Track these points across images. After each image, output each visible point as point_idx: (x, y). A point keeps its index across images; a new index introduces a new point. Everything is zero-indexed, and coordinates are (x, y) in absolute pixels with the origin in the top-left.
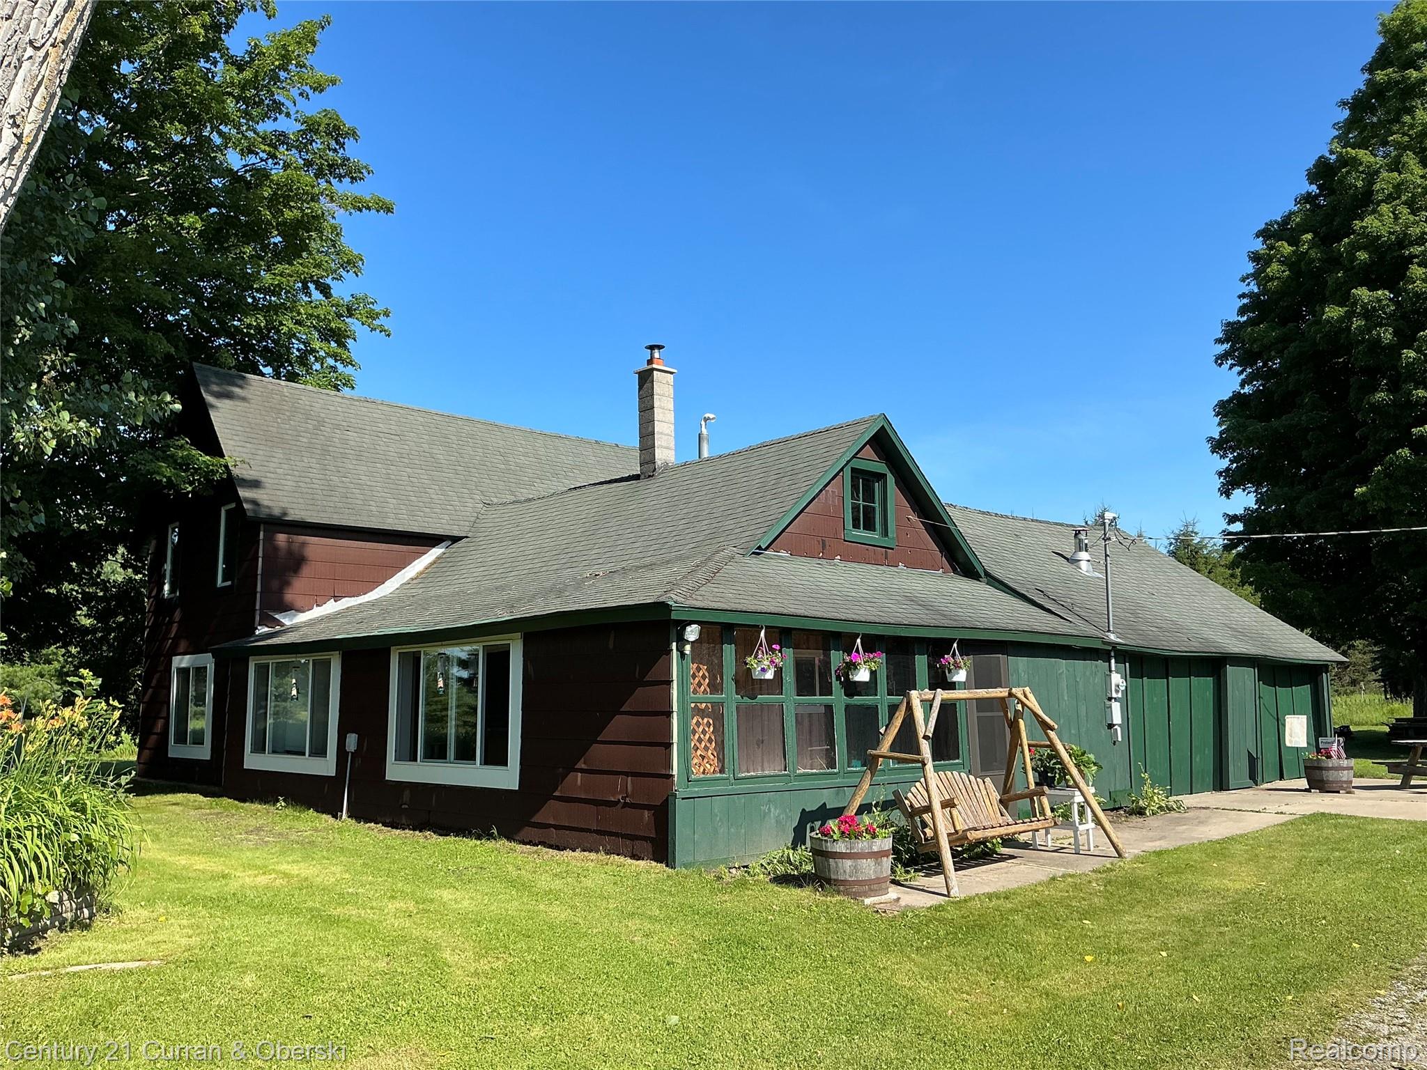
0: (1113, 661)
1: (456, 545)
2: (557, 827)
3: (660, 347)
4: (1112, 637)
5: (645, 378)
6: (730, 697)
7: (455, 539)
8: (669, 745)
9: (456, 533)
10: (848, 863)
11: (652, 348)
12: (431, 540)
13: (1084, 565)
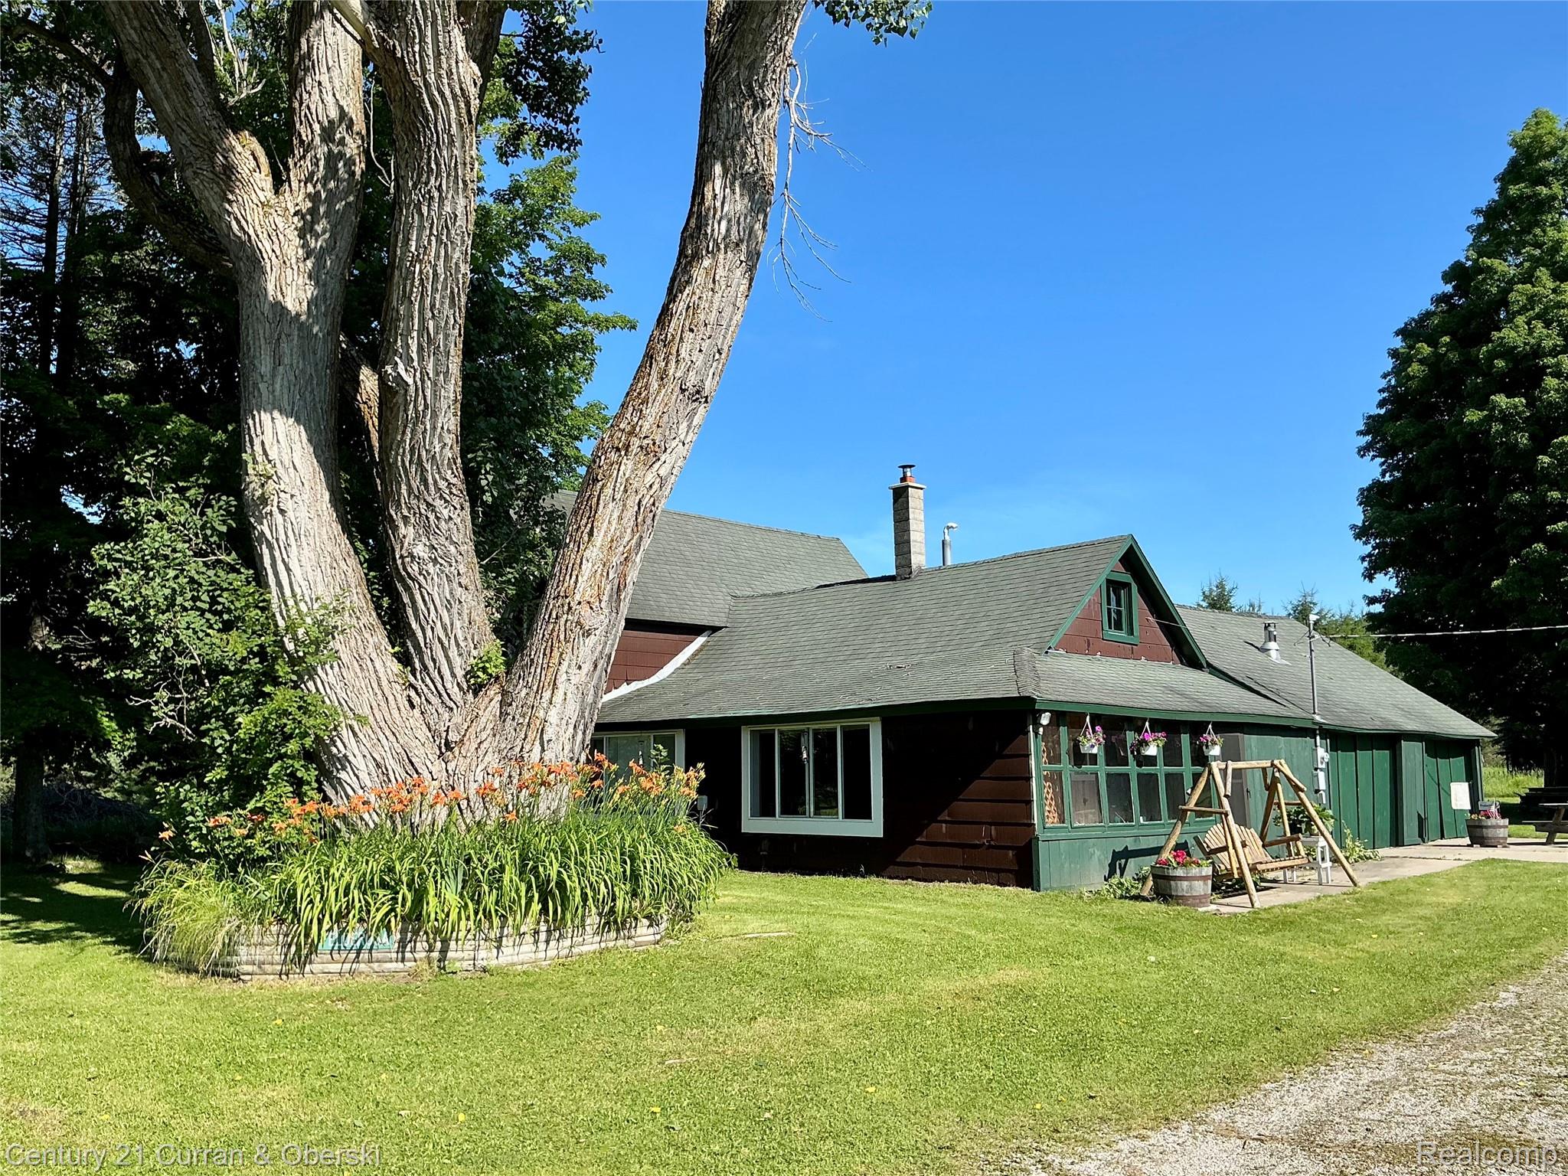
0: (1318, 738)
1: (718, 634)
2: (924, 865)
3: (910, 466)
4: (1318, 718)
5: (900, 495)
6: (1066, 766)
7: (715, 629)
8: (1030, 802)
9: (717, 624)
10: (1185, 883)
11: (904, 467)
12: (696, 630)
13: (1274, 654)
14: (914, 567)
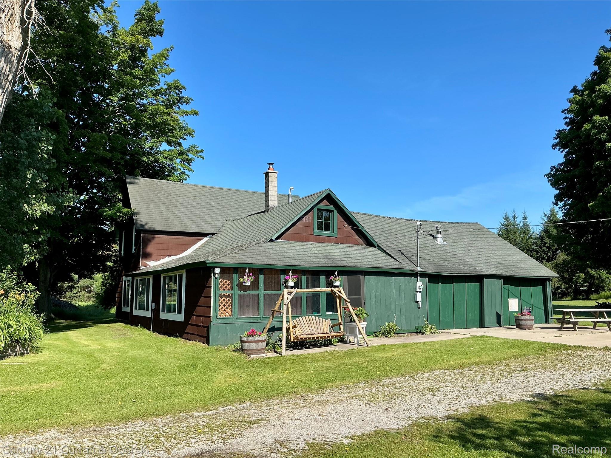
0: (419, 277)
1: (213, 236)
3: (272, 164)
4: (419, 269)
5: (267, 174)
6: (236, 292)
8: (210, 307)
9: (213, 232)
12: (204, 235)
13: (439, 240)
14: (271, 206)
